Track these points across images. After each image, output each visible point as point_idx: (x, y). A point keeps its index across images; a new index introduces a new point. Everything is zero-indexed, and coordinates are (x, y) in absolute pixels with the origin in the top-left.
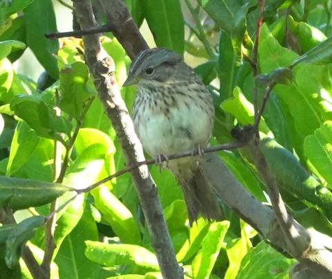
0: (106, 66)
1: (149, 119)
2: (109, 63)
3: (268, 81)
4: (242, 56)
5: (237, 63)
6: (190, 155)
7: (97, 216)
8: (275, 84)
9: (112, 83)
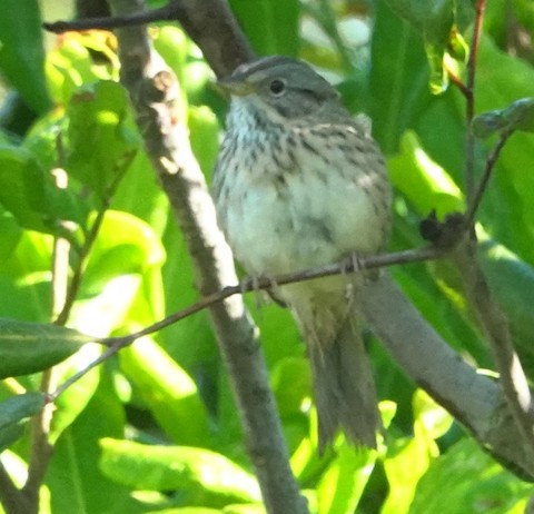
0: (161, 87)
1: (245, 195)
2: (167, 82)
3: (501, 125)
4: (445, 74)
5: (435, 87)
6: (337, 272)
7: (124, 390)
8: (511, 131)
9: (173, 122)
